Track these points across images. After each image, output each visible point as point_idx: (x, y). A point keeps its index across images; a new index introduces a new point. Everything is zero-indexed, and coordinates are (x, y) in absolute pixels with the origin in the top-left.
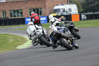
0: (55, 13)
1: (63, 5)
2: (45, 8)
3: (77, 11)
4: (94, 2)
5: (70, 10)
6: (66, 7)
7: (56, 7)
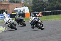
0: (15, 12)
1: (20, 7)
2: (9, 9)
3: (29, 11)
4: (39, 5)
5: (24, 10)
6: (22, 9)
7: (16, 9)
